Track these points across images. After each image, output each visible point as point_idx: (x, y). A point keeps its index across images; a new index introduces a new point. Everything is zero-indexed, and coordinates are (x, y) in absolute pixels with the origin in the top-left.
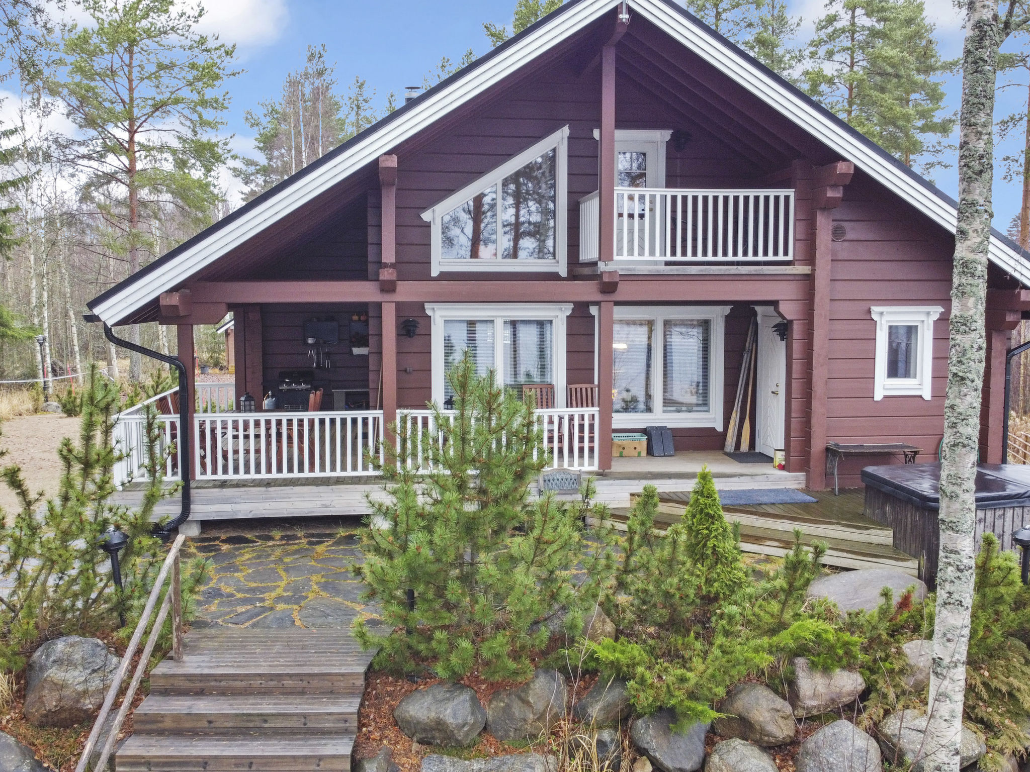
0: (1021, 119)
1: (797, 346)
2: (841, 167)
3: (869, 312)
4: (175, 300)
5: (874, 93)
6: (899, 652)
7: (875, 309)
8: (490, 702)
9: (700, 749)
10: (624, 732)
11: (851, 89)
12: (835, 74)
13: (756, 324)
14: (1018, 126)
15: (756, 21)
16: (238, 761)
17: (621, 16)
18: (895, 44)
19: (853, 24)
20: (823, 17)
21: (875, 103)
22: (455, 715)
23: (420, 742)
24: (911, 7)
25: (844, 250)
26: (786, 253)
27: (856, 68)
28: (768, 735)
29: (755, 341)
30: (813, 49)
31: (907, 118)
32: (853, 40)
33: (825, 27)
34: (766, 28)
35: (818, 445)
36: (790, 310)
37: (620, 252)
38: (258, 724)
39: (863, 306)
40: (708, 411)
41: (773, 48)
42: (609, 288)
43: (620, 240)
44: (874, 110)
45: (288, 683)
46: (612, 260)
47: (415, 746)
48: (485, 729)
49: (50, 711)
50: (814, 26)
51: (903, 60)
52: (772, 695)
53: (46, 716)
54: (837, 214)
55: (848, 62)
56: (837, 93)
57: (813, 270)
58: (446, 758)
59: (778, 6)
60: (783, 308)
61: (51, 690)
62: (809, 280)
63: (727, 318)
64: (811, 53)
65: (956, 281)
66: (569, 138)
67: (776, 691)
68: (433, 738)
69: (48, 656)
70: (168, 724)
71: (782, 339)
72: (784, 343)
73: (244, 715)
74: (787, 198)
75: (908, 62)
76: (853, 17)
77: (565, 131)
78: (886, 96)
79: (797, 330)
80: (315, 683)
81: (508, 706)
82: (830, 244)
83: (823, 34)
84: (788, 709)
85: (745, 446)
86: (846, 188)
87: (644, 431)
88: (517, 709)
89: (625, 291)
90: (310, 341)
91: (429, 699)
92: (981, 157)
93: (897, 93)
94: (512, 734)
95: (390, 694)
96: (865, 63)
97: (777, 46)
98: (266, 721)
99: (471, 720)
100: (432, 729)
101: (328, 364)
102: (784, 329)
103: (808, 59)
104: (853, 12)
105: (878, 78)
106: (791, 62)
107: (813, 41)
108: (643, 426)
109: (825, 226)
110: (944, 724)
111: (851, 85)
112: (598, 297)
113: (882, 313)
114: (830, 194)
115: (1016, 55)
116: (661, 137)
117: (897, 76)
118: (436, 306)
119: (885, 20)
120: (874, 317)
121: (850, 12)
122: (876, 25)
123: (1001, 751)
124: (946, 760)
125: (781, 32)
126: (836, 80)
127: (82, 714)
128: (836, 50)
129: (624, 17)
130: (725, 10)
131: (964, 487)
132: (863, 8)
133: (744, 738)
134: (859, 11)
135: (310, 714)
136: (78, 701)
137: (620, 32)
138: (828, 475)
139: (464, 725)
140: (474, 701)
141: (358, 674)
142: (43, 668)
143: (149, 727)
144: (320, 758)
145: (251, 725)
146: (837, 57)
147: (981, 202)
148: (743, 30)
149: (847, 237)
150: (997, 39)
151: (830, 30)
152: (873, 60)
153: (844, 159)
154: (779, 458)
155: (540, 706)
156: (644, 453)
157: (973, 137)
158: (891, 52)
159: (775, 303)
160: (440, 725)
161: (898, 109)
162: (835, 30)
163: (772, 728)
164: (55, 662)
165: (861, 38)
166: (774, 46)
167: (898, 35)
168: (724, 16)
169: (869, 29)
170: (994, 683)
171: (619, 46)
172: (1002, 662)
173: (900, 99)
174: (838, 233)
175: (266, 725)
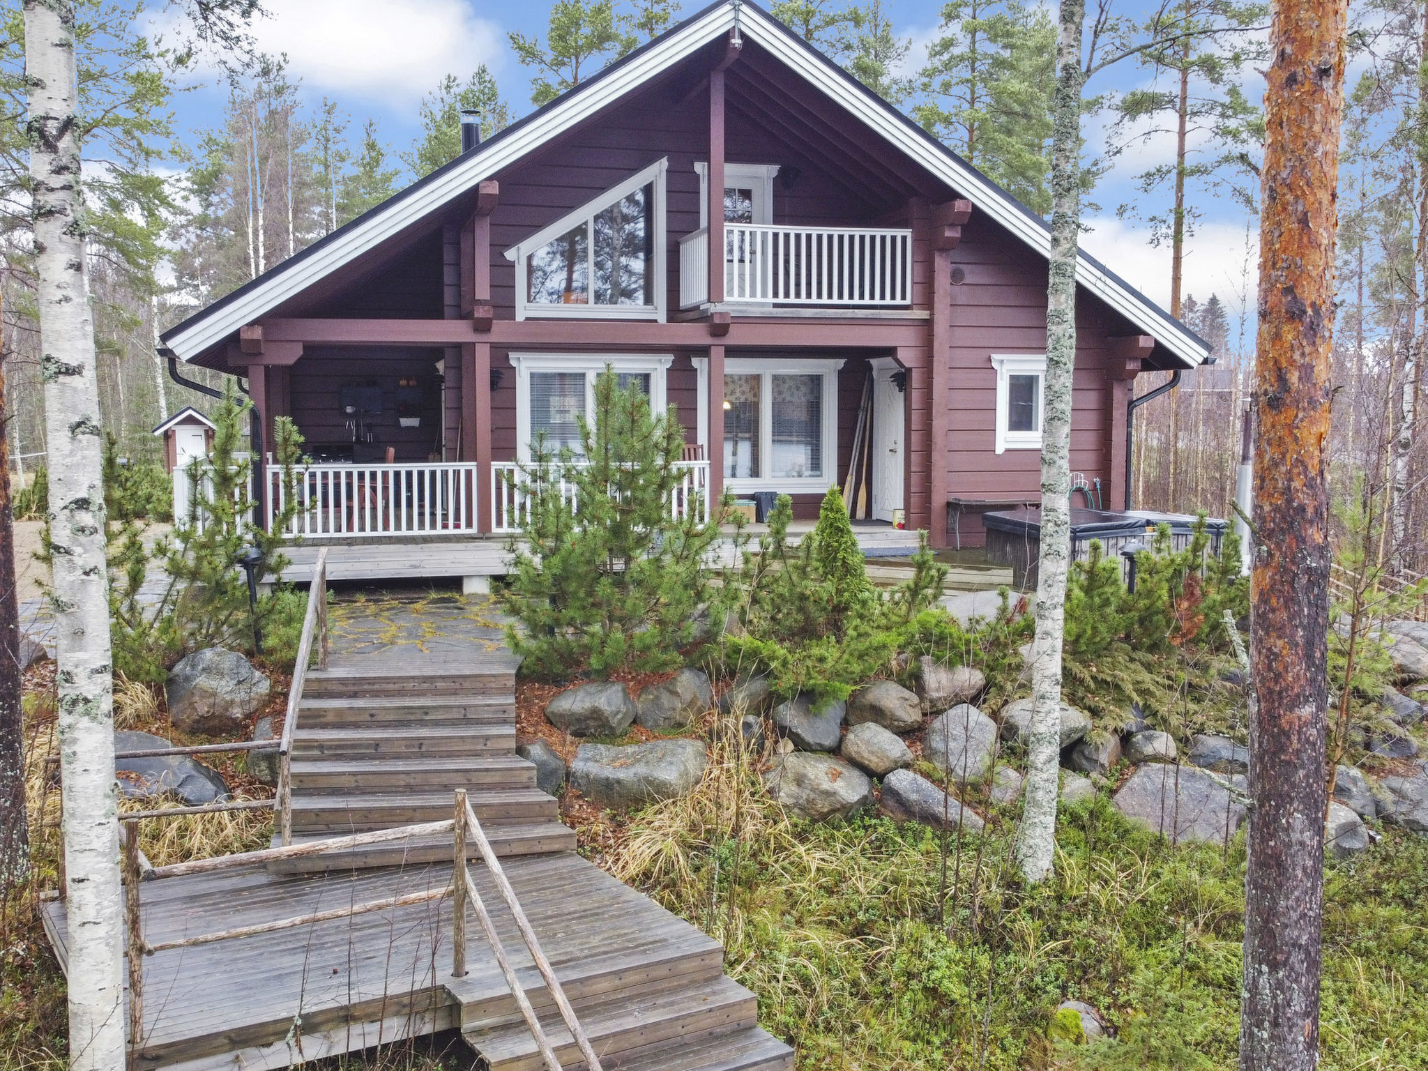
0: (1169, 172)
1: (916, 396)
2: (959, 205)
3: (990, 360)
4: (257, 333)
5: (1000, 137)
6: (1016, 653)
7: (996, 357)
8: (639, 696)
9: (837, 732)
10: (767, 717)
11: (971, 131)
12: (953, 111)
13: (872, 380)
14: (1165, 181)
15: (855, 42)
16: (408, 742)
17: (733, 41)
18: (1024, 77)
19: (973, 51)
20: (937, 41)
21: (1000, 148)
22: (609, 704)
23: (574, 734)
24: (1043, 32)
25: (963, 295)
26: (904, 297)
27: (977, 105)
28: (898, 720)
29: (871, 398)
30: (926, 80)
31: (1038, 167)
32: (973, 70)
33: (940, 53)
34: (867, 51)
35: (938, 500)
36: (908, 357)
37: (731, 292)
38: (418, 717)
39: (984, 353)
40: (820, 476)
41: (876, 77)
42: (719, 330)
43: (731, 280)
44: (1000, 159)
45: (440, 685)
46: (722, 302)
47: (569, 738)
48: (634, 722)
49: (202, 717)
50: (927, 52)
51: (1033, 99)
52: (900, 688)
53: (197, 722)
54: (956, 255)
55: (968, 97)
56: (955, 135)
57: (932, 314)
58: (599, 746)
59: (883, 24)
60: (901, 354)
61: (202, 697)
62: (928, 324)
63: (841, 373)
64: (924, 85)
65: (1051, 281)
66: (668, 171)
67: (905, 686)
68: (587, 728)
69: (193, 667)
70: (330, 718)
71: (900, 390)
72: (902, 394)
73: (405, 708)
74: (904, 239)
75: (1038, 99)
76: (973, 42)
77: (664, 163)
78: (1013, 140)
79: (916, 379)
80: (467, 685)
81: (657, 698)
82: (948, 287)
83: (937, 62)
84: (915, 699)
85: (861, 513)
86: (965, 228)
87: (752, 497)
88: (666, 700)
89: (737, 337)
90: (349, 410)
91: (581, 694)
92: (1069, 177)
93: (1029, 137)
94: (661, 723)
95: (536, 697)
96: (988, 100)
97: (882, 75)
98: (426, 713)
99: (623, 709)
100: (586, 718)
101: (370, 438)
102: (902, 379)
103: (920, 92)
104: (973, 36)
105: (1003, 119)
106: (899, 95)
107: (925, 70)
108: (751, 492)
109: (942, 266)
110: (1046, 658)
111: (972, 125)
112: (706, 340)
113: (1002, 362)
114: (948, 234)
115: (1164, 95)
116: (769, 172)
117: (1026, 116)
118: (522, 355)
119: (1012, 47)
120: (994, 365)
121: (970, 36)
122: (1002, 52)
123: (1105, 728)
124: (1049, 689)
125: (886, 57)
126: (954, 119)
127: (230, 723)
128: (953, 82)
129: (737, 42)
130: (817, 27)
131: (1060, 454)
132: (985, 31)
133: (876, 721)
134: (979, 35)
135: (470, 706)
136: (227, 710)
137: (732, 56)
138: (949, 532)
139: (618, 712)
140: (625, 692)
141: (509, 675)
142: (187, 679)
143: (311, 721)
144: (488, 738)
145: (412, 718)
146: (955, 90)
147: (1070, 214)
148: (840, 53)
149: (966, 281)
150: (1080, 80)
151: (946, 57)
152: (998, 95)
153: (962, 197)
154: (899, 517)
155: (688, 696)
156: (753, 520)
157: (1062, 161)
158: (1016, 85)
159: (890, 351)
160: (596, 714)
161: (1027, 156)
162: (952, 57)
163: (901, 713)
164: (204, 669)
165: (982, 68)
166: (877, 74)
167: (1027, 65)
168: (816, 35)
169: (992, 57)
170: (1100, 676)
171: (729, 73)
172: (1109, 660)
173: (1031, 146)
174: (956, 276)
175: (428, 717)
